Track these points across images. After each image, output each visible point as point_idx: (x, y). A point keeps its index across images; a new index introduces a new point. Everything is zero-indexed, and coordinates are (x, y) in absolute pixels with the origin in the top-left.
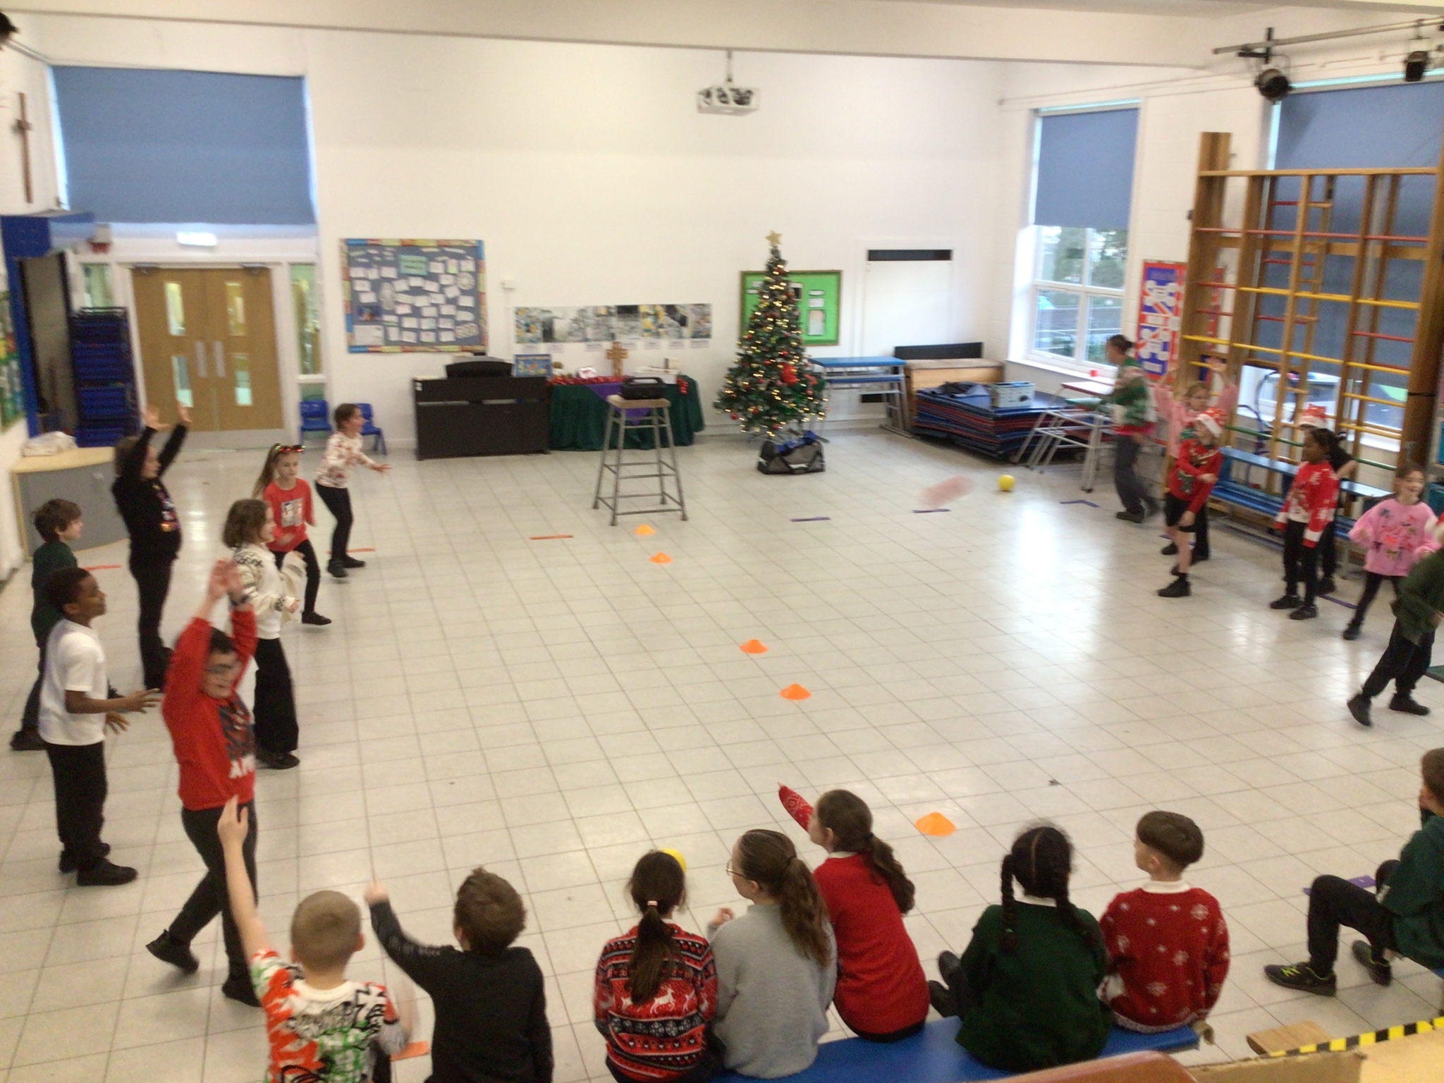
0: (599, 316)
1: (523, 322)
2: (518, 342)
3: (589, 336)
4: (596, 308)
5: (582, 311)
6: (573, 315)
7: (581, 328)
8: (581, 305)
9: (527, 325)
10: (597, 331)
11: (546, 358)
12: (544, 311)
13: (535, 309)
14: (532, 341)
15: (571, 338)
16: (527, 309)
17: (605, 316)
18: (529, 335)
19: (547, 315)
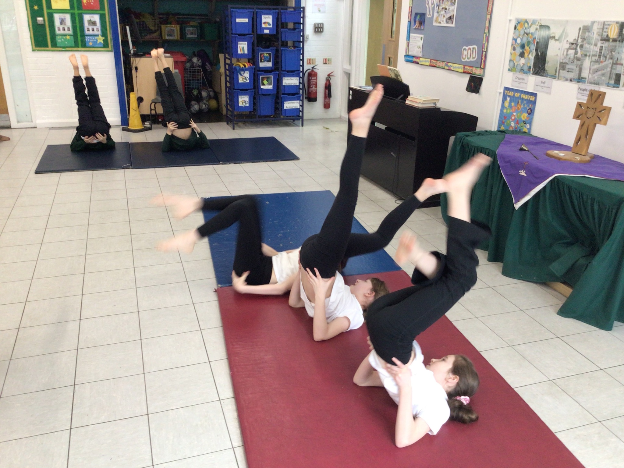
0: (607, 39)
1: (519, 41)
2: (509, 70)
3: (585, 74)
4: (605, 25)
5: (587, 29)
6: (573, 35)
7: (578, 59)
8: (587, 20)
9: (523, 46)
10: (596, 66)
11: (532, 98)
12: (542, 26)
13: (534, 22)
14: (522, 70)
15: (563, 73)
16: (526, 21)
17: (614, 40)
18: (523, 61)
19: (544, 33)
